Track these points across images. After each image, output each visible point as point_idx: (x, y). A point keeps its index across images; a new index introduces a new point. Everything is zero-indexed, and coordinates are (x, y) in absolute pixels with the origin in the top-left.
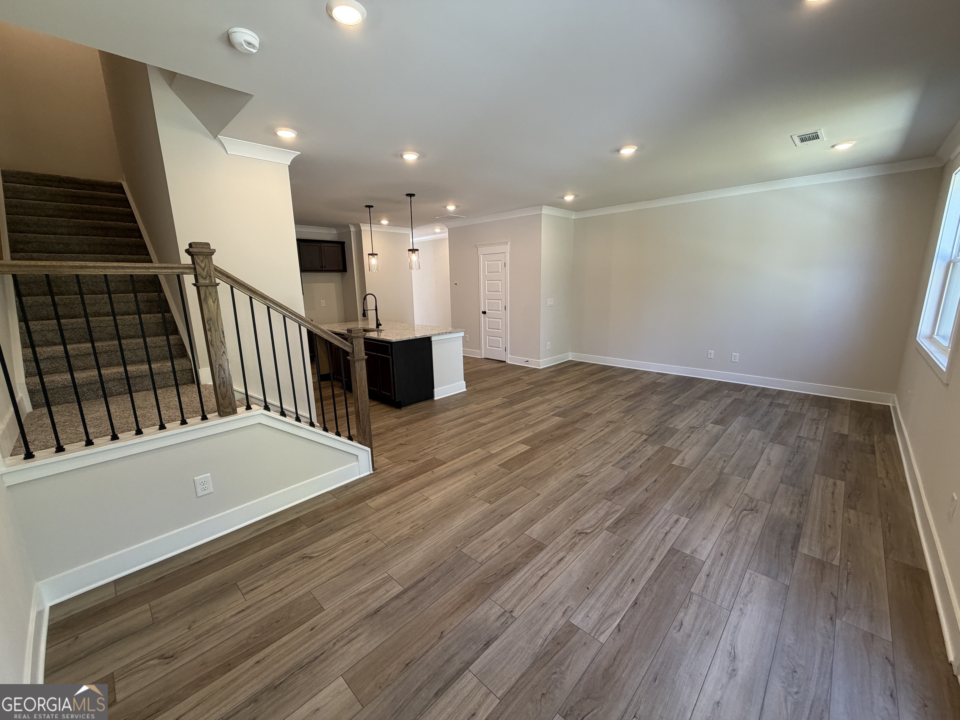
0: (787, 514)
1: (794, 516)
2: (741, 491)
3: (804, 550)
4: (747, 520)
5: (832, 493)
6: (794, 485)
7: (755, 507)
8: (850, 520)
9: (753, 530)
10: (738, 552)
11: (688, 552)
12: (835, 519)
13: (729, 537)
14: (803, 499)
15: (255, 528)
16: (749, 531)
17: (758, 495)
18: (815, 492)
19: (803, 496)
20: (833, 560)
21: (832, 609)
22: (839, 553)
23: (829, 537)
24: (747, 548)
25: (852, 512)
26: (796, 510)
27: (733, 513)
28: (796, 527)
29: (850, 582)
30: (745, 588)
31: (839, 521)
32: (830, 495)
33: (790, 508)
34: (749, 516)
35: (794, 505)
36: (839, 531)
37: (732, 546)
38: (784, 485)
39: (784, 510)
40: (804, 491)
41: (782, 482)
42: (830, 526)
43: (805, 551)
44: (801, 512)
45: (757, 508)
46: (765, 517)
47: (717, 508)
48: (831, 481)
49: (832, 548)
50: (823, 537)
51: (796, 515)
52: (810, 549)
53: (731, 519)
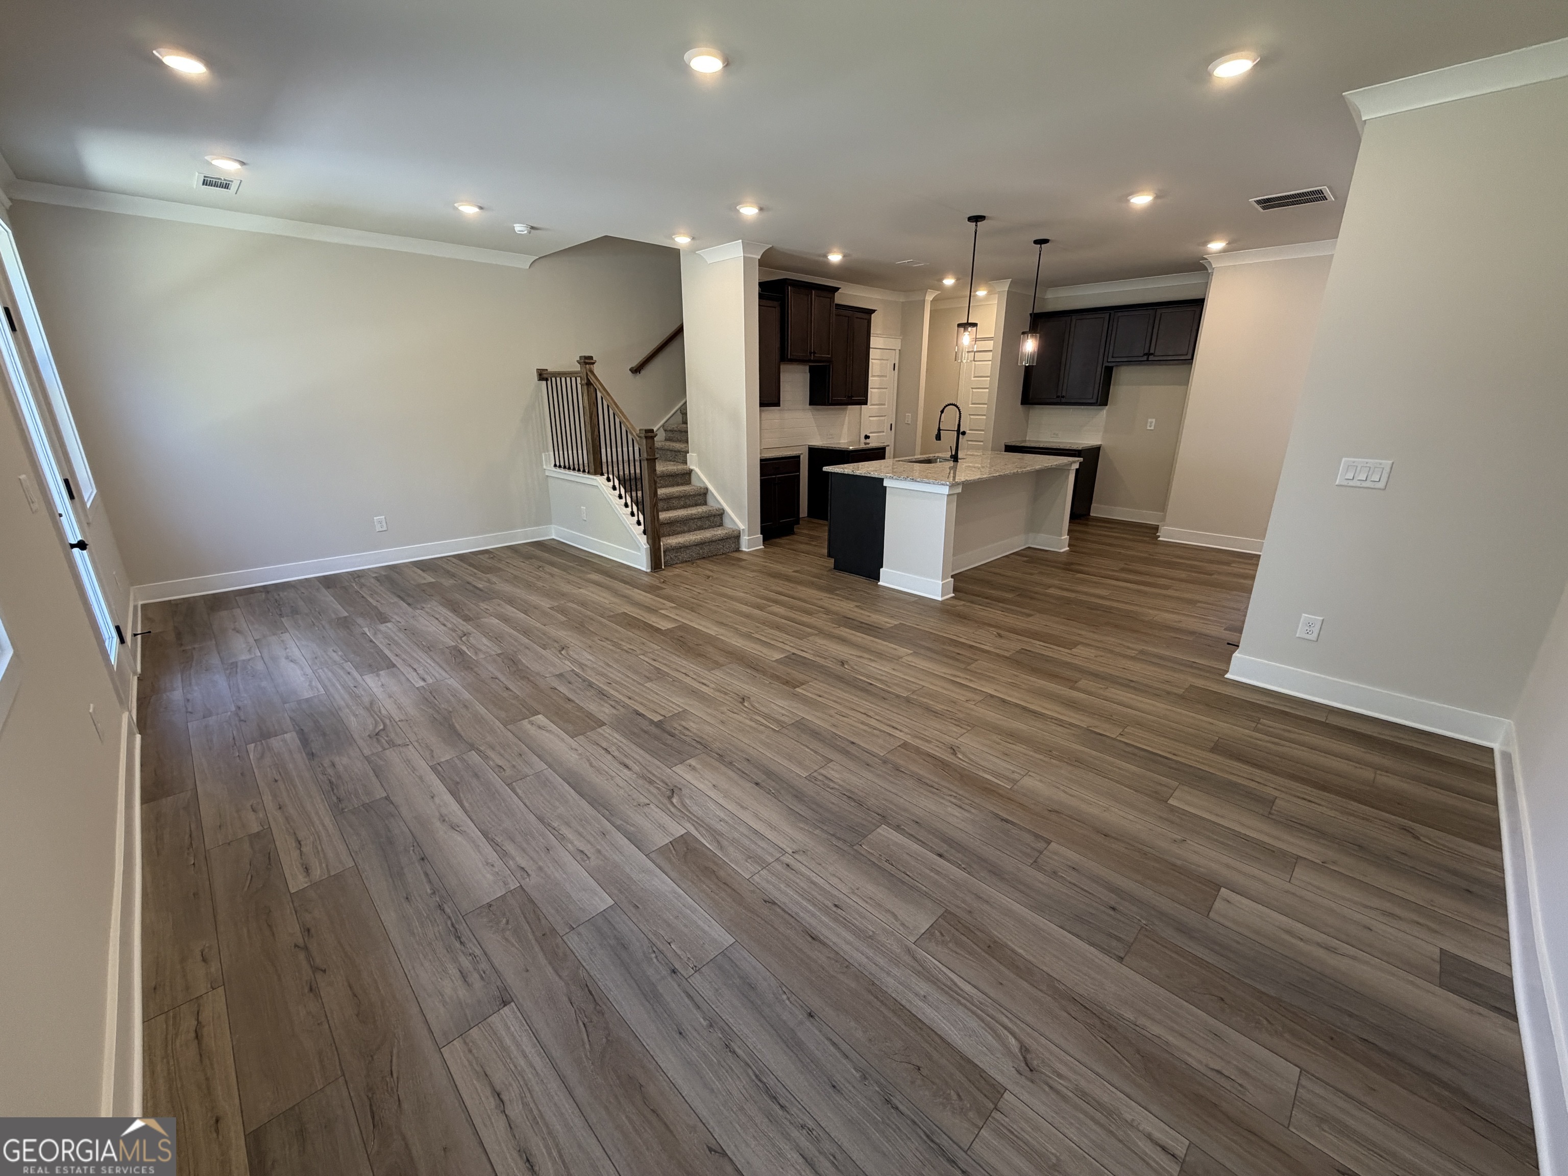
0: (337, 759)
1: (326, 763)
2: (416, 744)
3: (291, 737)
4: (370, 721)
5: (299, 843)
6: (367, 807)
7: (378, 741)
8: (254, 811)
9: (353, 718)
10: (346, 696)
11: (381, 673)
12: (275, 796)
13: (366, 700)
14: (334, 794)
15: (587, 554)
16: (356, 716)
17: (391, 754)
18: (327, 821)
19: (339, 800)
20: (255, 747)
21: (241, 714)
22: (251, 757)
23: (270, 767)
24: (342, 703)
25: (255, 828)
26: (330, 771)
27: (391, 718)
28: (314, 751)
29: (231, 739)
30: (315, 683)
31: (267, 798)
32: (301, 836)
33: (340, 768)
34: (371, 726)
35: (339, 777)
36: (261, 784)
37: (356, 697)
38: (378, 797)
39: (345, 760)
40: (343, 809)
41: (387, 798)
42: (276, 781)
43: (287, 736)
44: (324, 774)
45: (375, 739)
46: (356, 736)
47: (412, 711)
48: (317, 873)
49: (262, 756)
50: (277, 762)
51: (325, 765)
52: (284, 741)
53: (384, 712)
